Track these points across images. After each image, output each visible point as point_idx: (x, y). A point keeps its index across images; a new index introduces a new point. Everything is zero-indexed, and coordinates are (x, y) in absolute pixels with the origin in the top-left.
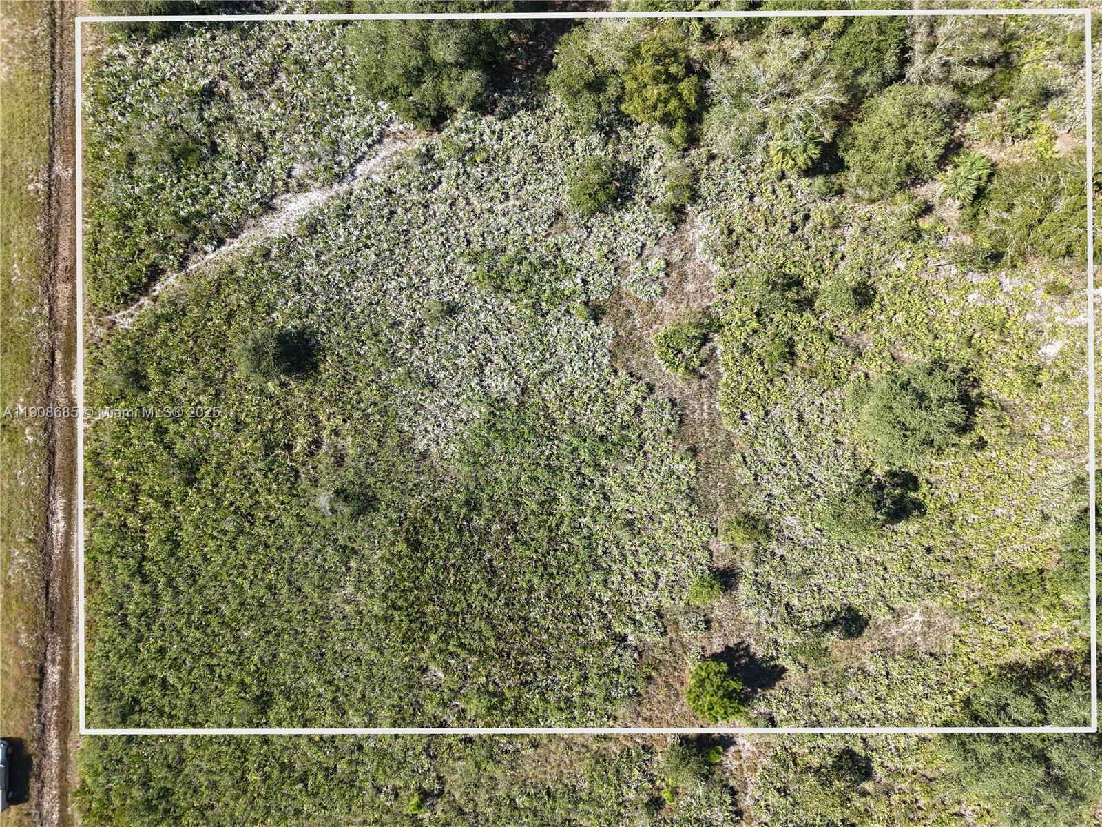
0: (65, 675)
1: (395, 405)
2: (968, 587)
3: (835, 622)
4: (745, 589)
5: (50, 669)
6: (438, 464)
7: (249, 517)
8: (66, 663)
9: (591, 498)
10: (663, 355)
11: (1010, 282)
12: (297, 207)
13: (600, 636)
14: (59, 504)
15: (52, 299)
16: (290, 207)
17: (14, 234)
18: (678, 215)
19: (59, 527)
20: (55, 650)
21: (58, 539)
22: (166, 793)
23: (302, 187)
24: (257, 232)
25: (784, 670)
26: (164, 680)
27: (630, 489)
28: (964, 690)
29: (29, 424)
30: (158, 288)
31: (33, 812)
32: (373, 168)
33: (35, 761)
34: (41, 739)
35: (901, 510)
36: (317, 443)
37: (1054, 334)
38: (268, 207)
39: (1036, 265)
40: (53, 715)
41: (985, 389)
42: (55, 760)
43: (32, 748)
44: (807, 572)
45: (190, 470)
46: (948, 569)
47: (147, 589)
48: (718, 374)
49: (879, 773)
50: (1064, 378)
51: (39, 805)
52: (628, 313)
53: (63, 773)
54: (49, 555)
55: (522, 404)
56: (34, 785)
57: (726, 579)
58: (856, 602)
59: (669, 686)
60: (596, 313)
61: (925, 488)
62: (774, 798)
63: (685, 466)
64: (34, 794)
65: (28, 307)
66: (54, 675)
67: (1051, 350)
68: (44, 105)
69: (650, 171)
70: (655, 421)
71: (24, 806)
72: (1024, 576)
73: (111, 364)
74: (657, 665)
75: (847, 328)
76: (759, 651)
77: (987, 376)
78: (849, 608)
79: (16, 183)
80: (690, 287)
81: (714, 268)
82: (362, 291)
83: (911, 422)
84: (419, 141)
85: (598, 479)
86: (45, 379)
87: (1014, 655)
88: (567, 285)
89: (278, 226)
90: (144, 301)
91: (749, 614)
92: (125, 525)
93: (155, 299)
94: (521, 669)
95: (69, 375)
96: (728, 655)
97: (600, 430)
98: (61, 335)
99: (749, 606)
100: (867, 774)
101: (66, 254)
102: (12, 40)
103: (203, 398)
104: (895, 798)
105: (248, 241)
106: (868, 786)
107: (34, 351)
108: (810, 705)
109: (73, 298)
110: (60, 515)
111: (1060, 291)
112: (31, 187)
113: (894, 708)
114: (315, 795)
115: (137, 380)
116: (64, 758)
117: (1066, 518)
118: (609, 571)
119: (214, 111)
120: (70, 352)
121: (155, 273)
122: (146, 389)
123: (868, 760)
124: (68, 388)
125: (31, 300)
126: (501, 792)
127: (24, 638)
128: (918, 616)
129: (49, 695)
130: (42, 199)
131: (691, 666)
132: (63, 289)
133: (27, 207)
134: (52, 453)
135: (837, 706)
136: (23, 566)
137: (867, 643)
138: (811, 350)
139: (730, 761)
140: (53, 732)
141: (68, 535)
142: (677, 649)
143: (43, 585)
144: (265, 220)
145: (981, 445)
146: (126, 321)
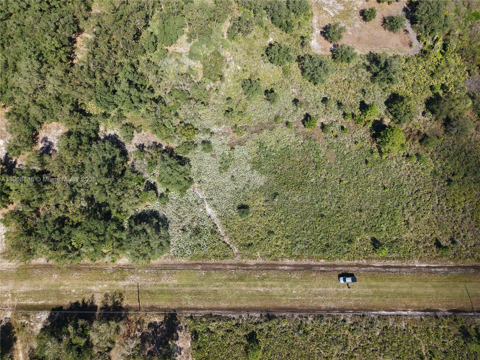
0: (322, 266)
1: (254, 188)
2: (287, 81)
3: (295, 104)
4: (290, 120)
5: (321, 270)
6: (266, 181)
7: (281, 220)
8: (319, 266)
9: (273, 148)
10: (242, 136)
11: (226, 75)
12: (209, 211)
13: (302, 147)
14: (281, 268)
15: (231, 269)
16: (209, 213)
17: (215, 278)
18: (212, 133)
19: (286, 268)
20: (316, 268)
21: (289, 268)
22: (346, 238)
23: (205, 209)
24: (215, 220)
25: (306, 113)
26: (320, 239)
27: (271, 142)
28: (307, 81)
29: (261, 274)
30: (228, 243)
31: (356, 272)
32: (201, 195)
33: (343, 272)
34: (338, 271)
35: (272, 91)
36: (263, 206)
37: (236, 67)
38: (210, 217)
39: (223, 70)
40: (332, 269)
41: (248, 78)
42: (343, 268)
43: (340, 273)
44: (286, 109)
45: (271, 232)
46: (283, 84)
47: (299, 243)
48: (245, 126)
49: (325, 96)
50: (245, 66)
51: (354, 271)
52: (233, 143)
53: (346, 266)
54: (293, 270)
55: (253, 163)
56: (349, 272)
57: (287, 123)
58: (291, 100)
59: (311, 135)
60: (232, 148)
61: (268, 88)
62: (333, 114)
63: (265, 132)
64: (351, 272)
65: (233, 274)
66: (323, 269)
67: (239, 68)
68: (183, 271)
69: (203, 138)
70: (255, 136)
71: (355, 275)
72: (284, 72)
73: (247, 252)
74: (307, 137)
75: (236, 102)
76: (303, 118)
77: (245, 78)
78: (293, 102)
79: (202, 278)
80: (227, 131)
81: (223, 127)
82: (229, 196)
83: (255, 88)
84: (196, 185)
85: (268, 148)
86: (250, 271)
87: (300, 74)
88: (227, 154)
89: (214, 216)
90: (231, 246)
91: (295, 119)
92: (284, 249)
93: (231, 243)
94: (310, 162)
95: (250, 265)
96: (303, 123)
97: (258, 147)
98: (239, 267)
99: (293, 120)
100: (326, 98)
101: (219, 266)
102: (167, 279)
103: (254, 230)
104: (330, 93)
105: (217, 222)
106: (328, 98)
107: (243, 273)
108: (313, 108)
109: (230, 265)
110: (283, 267)
111: (228, 67)
112: (203, 274)
113: (312, 93)
114: (343, 205)
115: (250, 245)
116: (342, 266)
117: (272, 65)
118: (288, 146)
119: (187, 229)
120: (243, 265)
121: (224, 242)
122: (252, 243)
123: (323, 98)
124: (252, 266)
125: (231, 274)
126: (338, 167)
127: (314, 275)
128: (293, 90)
129: (327, 270)
130: (206, 271)
131: (307, 130)
132: (228, 267)
133: (208, 274)
134: (268, 269)
135: (313, 103)
136: (296, 275)
137: (300, 99)
138: (240, 108)
139: (326, 123)
140: (336, 269)
141: (288, 266)
142: (303, 133)
143: (301, 271)
144: (212, 218)
145: (258, 79)
146: (236, 250)
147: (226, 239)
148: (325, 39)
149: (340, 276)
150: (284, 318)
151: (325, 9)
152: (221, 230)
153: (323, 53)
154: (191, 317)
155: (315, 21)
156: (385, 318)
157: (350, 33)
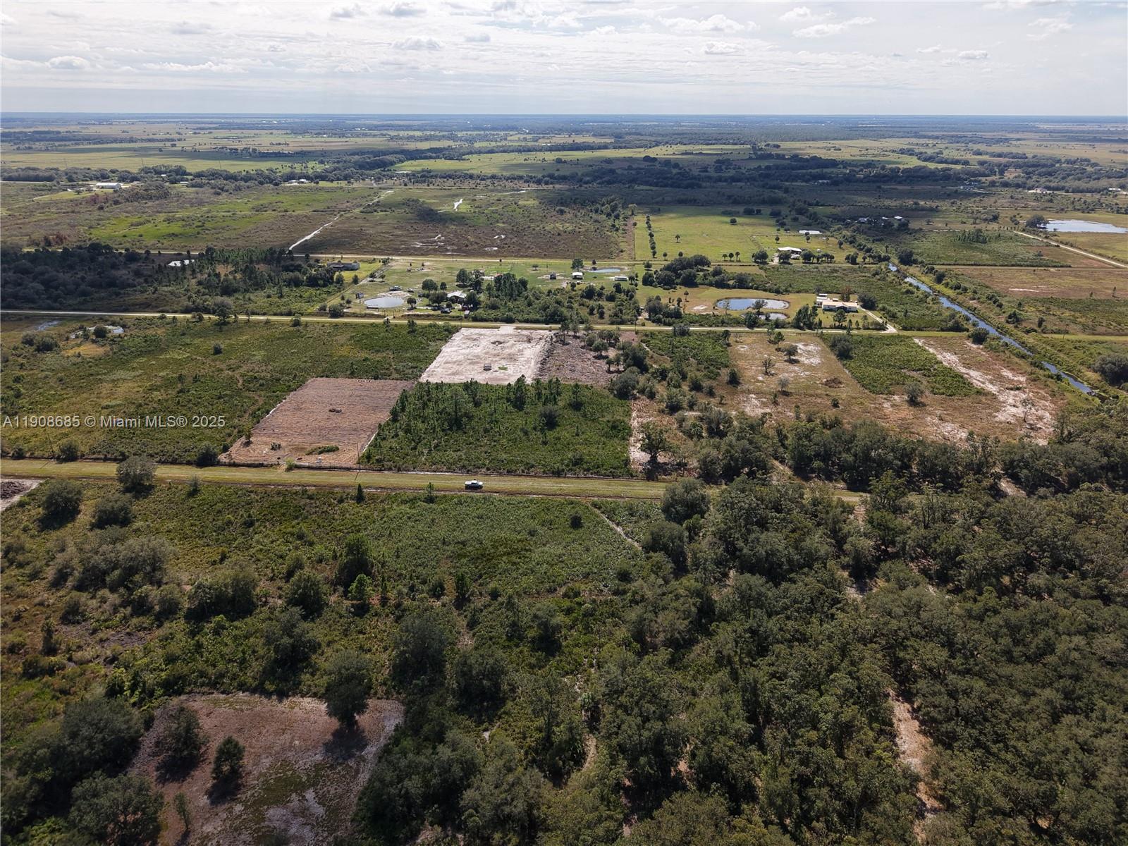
23: (624, 530)
147: (597, 511)
148: (363, 732)
149: (480, 487)
150: (544, 472)
151: (320, 810)
152: (604, 517)
153: (383, 703)
154: (632, 476)
155: (364, 778)
156: (449, 470)
157: (297, 742)
